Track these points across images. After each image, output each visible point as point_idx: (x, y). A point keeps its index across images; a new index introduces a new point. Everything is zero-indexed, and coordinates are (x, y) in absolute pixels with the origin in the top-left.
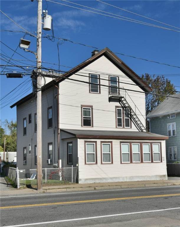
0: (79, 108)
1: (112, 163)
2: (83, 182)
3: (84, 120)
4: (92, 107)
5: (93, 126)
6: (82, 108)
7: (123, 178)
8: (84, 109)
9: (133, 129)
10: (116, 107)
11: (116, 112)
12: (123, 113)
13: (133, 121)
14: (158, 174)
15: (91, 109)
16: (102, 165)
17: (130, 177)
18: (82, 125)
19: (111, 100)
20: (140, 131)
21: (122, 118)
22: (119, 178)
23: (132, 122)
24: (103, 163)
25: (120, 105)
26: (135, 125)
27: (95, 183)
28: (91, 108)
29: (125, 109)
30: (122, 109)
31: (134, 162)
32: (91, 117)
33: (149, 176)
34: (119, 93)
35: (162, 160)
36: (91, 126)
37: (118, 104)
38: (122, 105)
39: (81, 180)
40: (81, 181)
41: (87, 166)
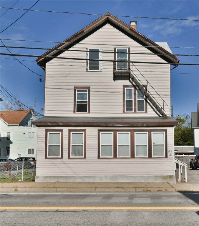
0: (71, 91)
1: (85, 157)
2: (41, 181)
3: (77, 104)
4: (89, 88)
5: (89, 112)
6: (75, 90)
7: (101, 178)
8: (78, 91)
9: (149, 114)
10: (125, 86)
11: (124, 93)
12: (135, 94)
13: (150, 103)
14: (160, 174)
15: (88, 92)
16: (70, 160)
17: (112, 177)
18: (74, 112)
19: (117, 77)
20: (161, 116)
21: (133, 100)
22: (94, 177)
23: (148, 104)
24: (71, 157)
25: (130, 84)
26: (153, 109)
27: (57, 182)
28: (88, 90)
29: (137, 88)
30: (133, 88)
31: (121, 157)
32: (88, 100)
33: (144, 176)
34: (129, 68)
35: (168, 155)
36: (87, 112)
37: (127, 82)
38: (134, 83)
39: (38, 177)
40: (38, 179)
41: (47, 160)
